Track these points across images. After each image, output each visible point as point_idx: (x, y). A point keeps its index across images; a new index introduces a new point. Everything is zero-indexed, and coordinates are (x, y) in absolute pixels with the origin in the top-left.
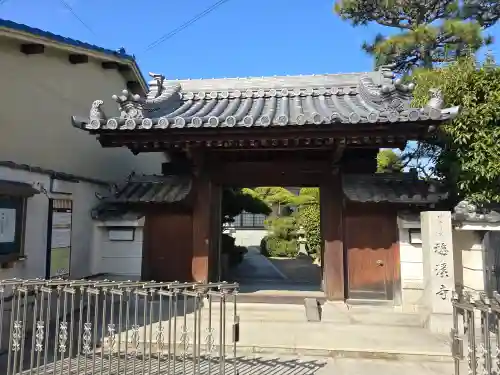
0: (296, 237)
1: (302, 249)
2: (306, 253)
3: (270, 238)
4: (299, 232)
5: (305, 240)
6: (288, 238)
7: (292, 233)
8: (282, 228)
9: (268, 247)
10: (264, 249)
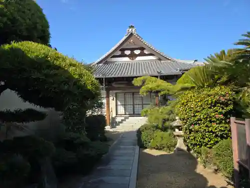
0: (173, 129)
1: (180, 144)
2: (185, 148)
3: (145, 128)
4: (175, 124)
5: (182, 133)
6: (165, 129)
7: (167, 124)
8: (157, 118)
9: (143, 137)
10: (139, 139)
